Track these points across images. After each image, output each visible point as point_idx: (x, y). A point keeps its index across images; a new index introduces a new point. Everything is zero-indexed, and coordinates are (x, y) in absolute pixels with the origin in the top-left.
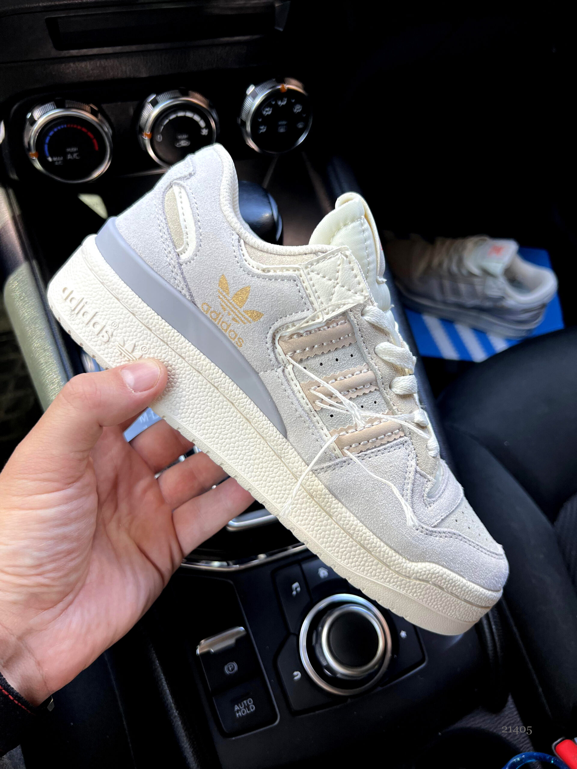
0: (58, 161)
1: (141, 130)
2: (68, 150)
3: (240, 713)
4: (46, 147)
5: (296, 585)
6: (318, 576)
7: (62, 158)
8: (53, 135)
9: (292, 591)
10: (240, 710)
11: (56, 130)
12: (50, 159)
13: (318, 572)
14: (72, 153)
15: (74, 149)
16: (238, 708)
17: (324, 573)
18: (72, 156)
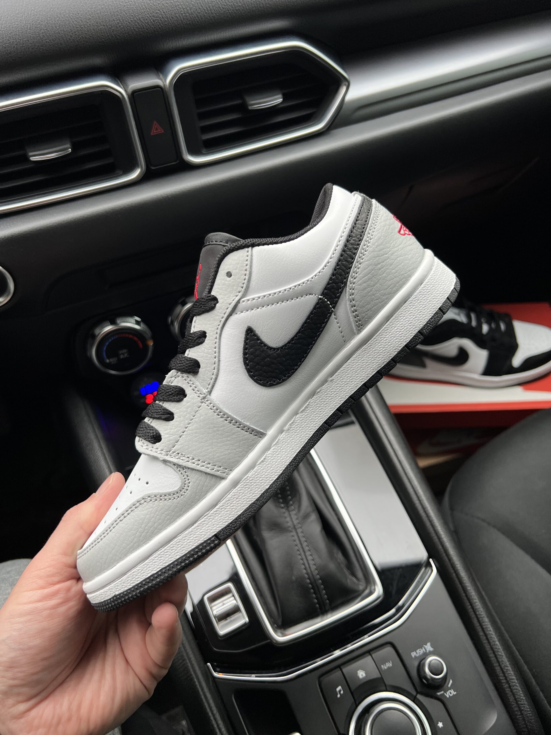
0: (114, 361)
2: (120, 352)
4: (104, 354)
5: (339, 688)
6: (358, 677)
7: (116, 359)
8: (108, 345)
9: (337, 695)
11: (110, 340)
12: (108, 361)
13: (357, 673)
14: (123, 354)
15: (125, 351)
17: (362, 675)
18: (124, 355)
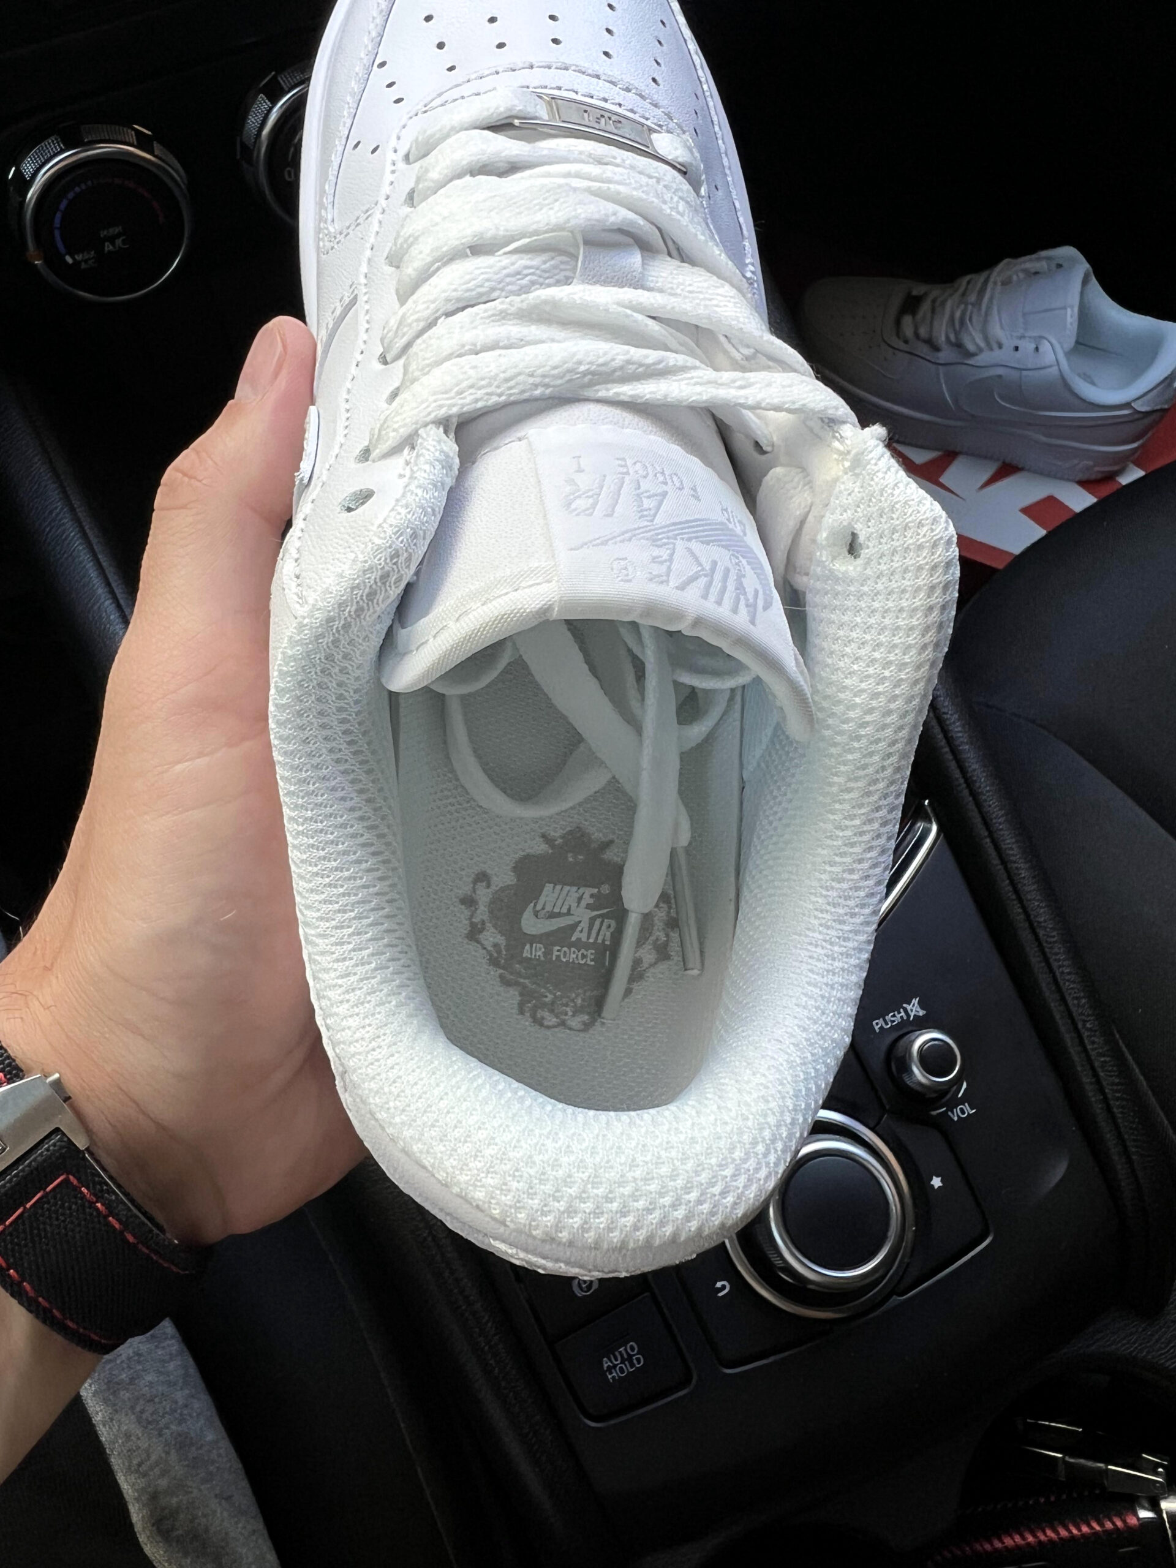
0: (86, 261)
2: (103, 233)
3: (614, 1374)
4: (58, 236)
7: (93, 253)
10: (615, 1366)
11: (72, 195)
12: (69, 259)
14: (112, 239)
15: (117, 230)
16: (609, 1364)
18: (113, 244)
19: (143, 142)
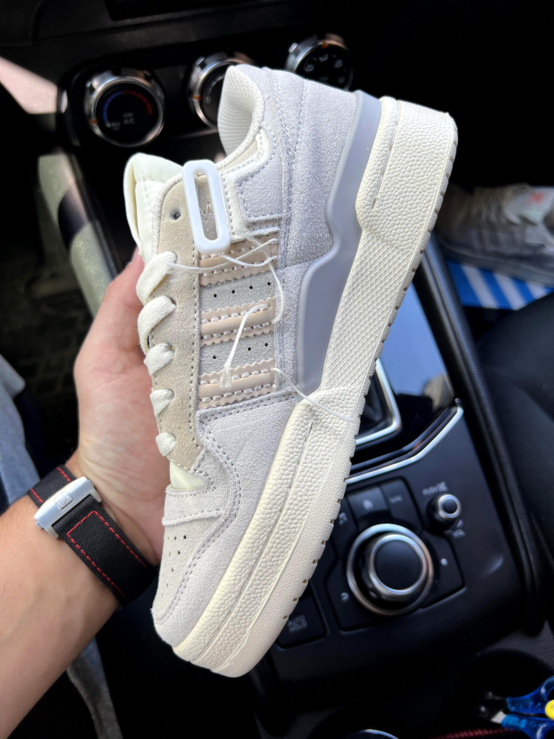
0: (117, 127)
1: (191, 93)
2: (125, 116)
3: (294, 628)
4: (105, 115)
5: (342, 514)
6: (363, 507)
7: (119, 124)
8: (111, 102)
11: (113, 97)
12: (109, 125)
13: (363, 503)
14: (129, 118)
15: (131, 115)
16: (292, 624)
17: (368, 505)
18: (129, 121)
19: (147, 78)
